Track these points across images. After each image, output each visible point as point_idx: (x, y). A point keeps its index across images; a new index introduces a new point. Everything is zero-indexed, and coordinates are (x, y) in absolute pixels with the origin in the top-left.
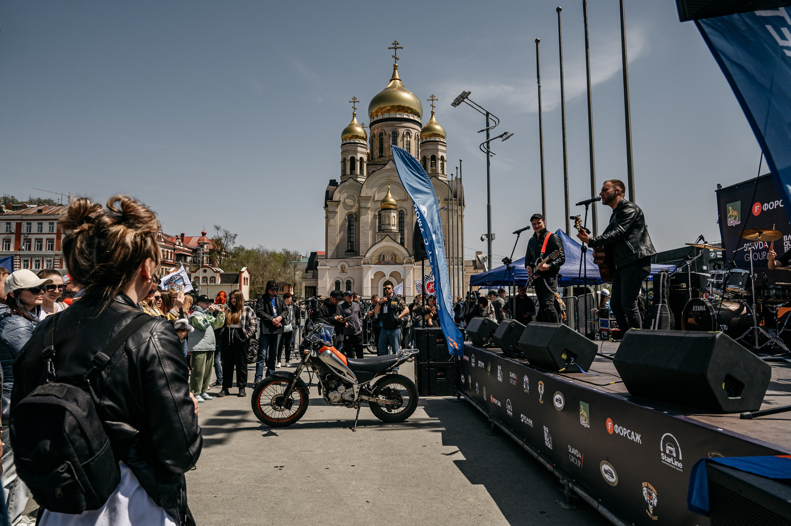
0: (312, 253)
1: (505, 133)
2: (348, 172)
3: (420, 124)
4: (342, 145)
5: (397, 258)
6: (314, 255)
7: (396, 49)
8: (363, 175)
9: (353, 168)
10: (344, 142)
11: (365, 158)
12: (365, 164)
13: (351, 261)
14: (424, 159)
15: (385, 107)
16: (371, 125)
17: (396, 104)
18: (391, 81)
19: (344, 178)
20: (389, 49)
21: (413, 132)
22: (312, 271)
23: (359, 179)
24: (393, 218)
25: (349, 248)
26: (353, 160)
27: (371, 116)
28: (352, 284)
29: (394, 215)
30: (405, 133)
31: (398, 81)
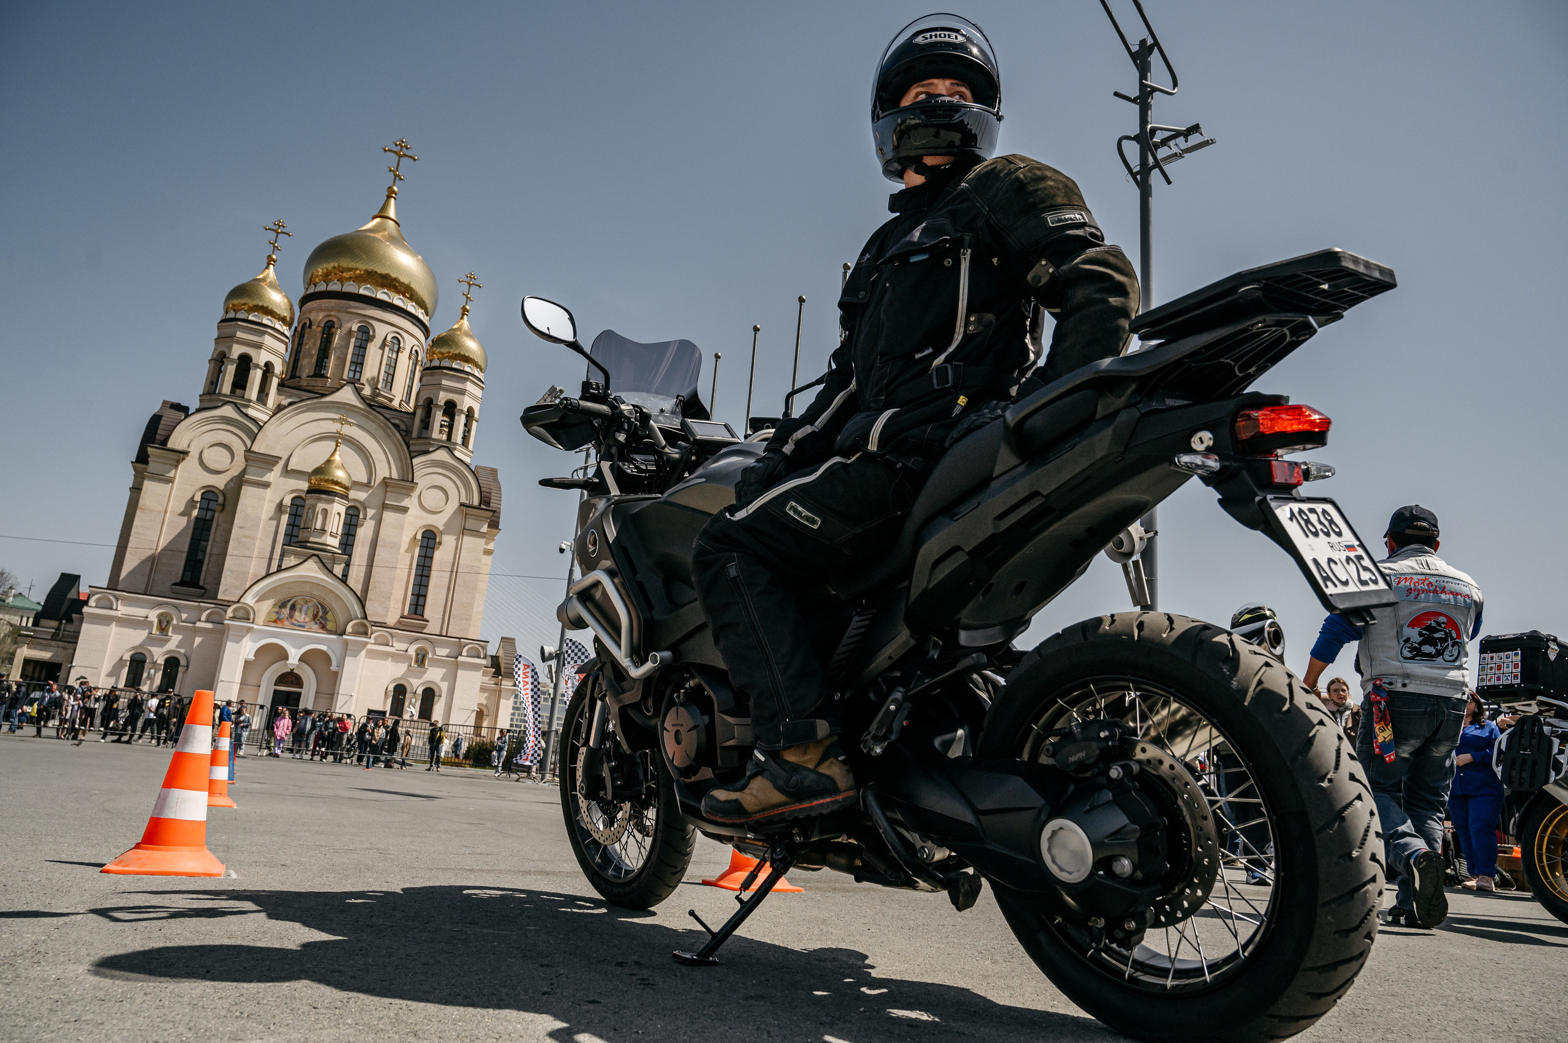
0: (63, 575)
1: (1195, 129)
2: (226, 388)
3: (426, 331)
4: (222, 321)
5: (329, 616)
6: (68, 581)
7: (400, 156)
8: (265, 404)
9: (240, 382)
10: (231, 315)
11: (278, 368)
12: (275, 382)
13: (184, 611)
14: (429, 405)
15: (349, 270)
16: (305, 300)
17: (381, 270)
18: (374, 218)
19: (210, 400)
20: (385, 151)
21: (409, 343)
22: (55, 624)
23: (251, 412)
24: (337, 517)
25: (187, 578)
26: (245, 363)
27: (310, 282)
28: (181, 669)
29: (338, 508)
30: (389, 338)
31: (391, 222)
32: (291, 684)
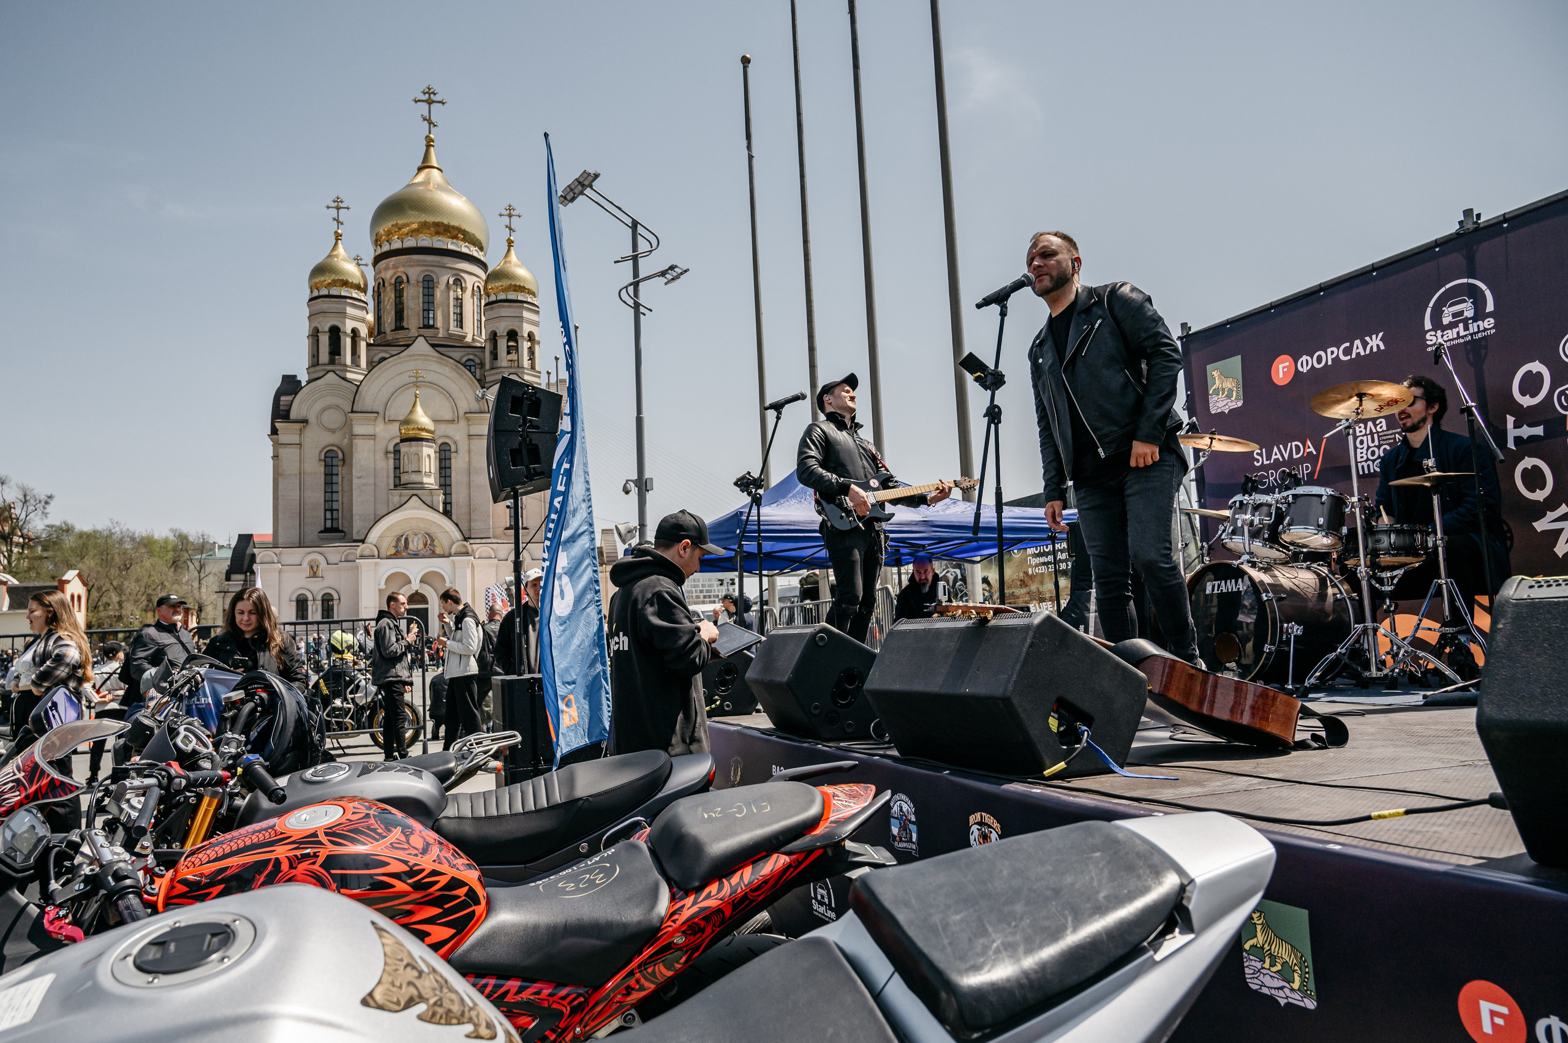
0: (240, 536)
1: (672, 268)
2: (324, 357)
3: (483, 265)
4: (311, 300)
5: (436, 543)
6: (245, 540)
7: (430, 104)
8: (358, 366)
9: (335, 350)
10: (316, 293)
11: (364, 331)
12: (363, 345)
13: (335, 552)
14: (493, 337)
15: (407, 225)
16: (377, 260)
17: (430, 219)
18: (420, 169)
19: (315, 372)
20: (416, 102)
21: (470, 281)
22: (242, 577)
23: (349, 376)
24: (427, 460)
25: (329, 524)
26: (335, 333)
27: (377, 242)
28: (336, 602)
29: (429, 452)
30: (451, 282)
31: (436, 170)
32: (420, 602)
